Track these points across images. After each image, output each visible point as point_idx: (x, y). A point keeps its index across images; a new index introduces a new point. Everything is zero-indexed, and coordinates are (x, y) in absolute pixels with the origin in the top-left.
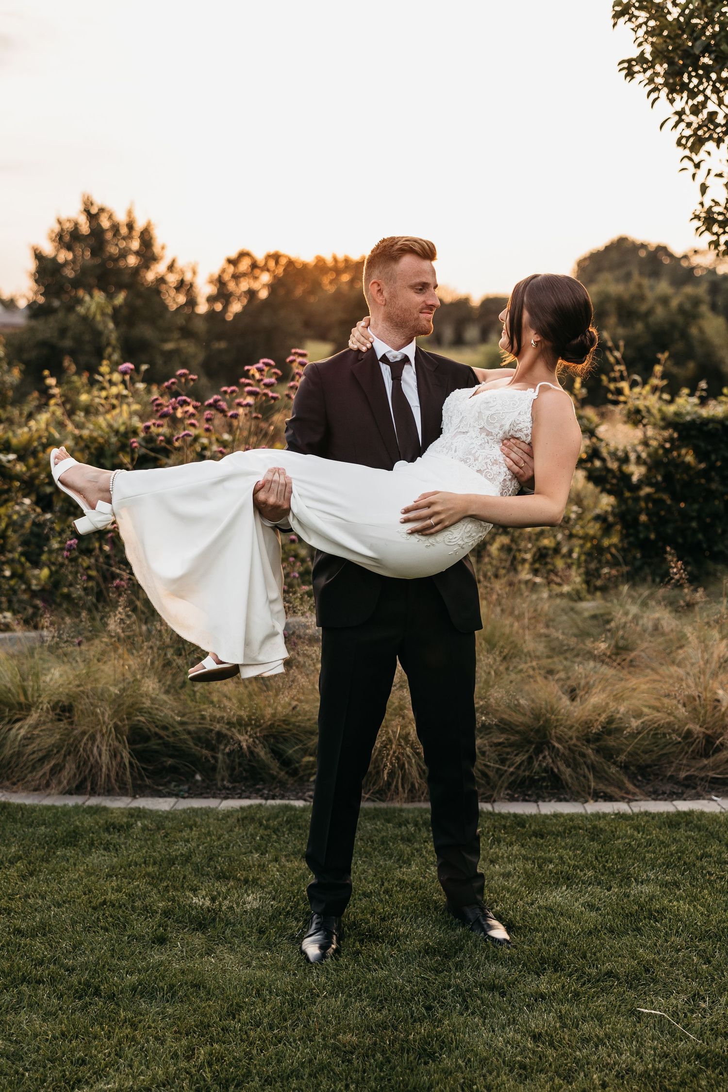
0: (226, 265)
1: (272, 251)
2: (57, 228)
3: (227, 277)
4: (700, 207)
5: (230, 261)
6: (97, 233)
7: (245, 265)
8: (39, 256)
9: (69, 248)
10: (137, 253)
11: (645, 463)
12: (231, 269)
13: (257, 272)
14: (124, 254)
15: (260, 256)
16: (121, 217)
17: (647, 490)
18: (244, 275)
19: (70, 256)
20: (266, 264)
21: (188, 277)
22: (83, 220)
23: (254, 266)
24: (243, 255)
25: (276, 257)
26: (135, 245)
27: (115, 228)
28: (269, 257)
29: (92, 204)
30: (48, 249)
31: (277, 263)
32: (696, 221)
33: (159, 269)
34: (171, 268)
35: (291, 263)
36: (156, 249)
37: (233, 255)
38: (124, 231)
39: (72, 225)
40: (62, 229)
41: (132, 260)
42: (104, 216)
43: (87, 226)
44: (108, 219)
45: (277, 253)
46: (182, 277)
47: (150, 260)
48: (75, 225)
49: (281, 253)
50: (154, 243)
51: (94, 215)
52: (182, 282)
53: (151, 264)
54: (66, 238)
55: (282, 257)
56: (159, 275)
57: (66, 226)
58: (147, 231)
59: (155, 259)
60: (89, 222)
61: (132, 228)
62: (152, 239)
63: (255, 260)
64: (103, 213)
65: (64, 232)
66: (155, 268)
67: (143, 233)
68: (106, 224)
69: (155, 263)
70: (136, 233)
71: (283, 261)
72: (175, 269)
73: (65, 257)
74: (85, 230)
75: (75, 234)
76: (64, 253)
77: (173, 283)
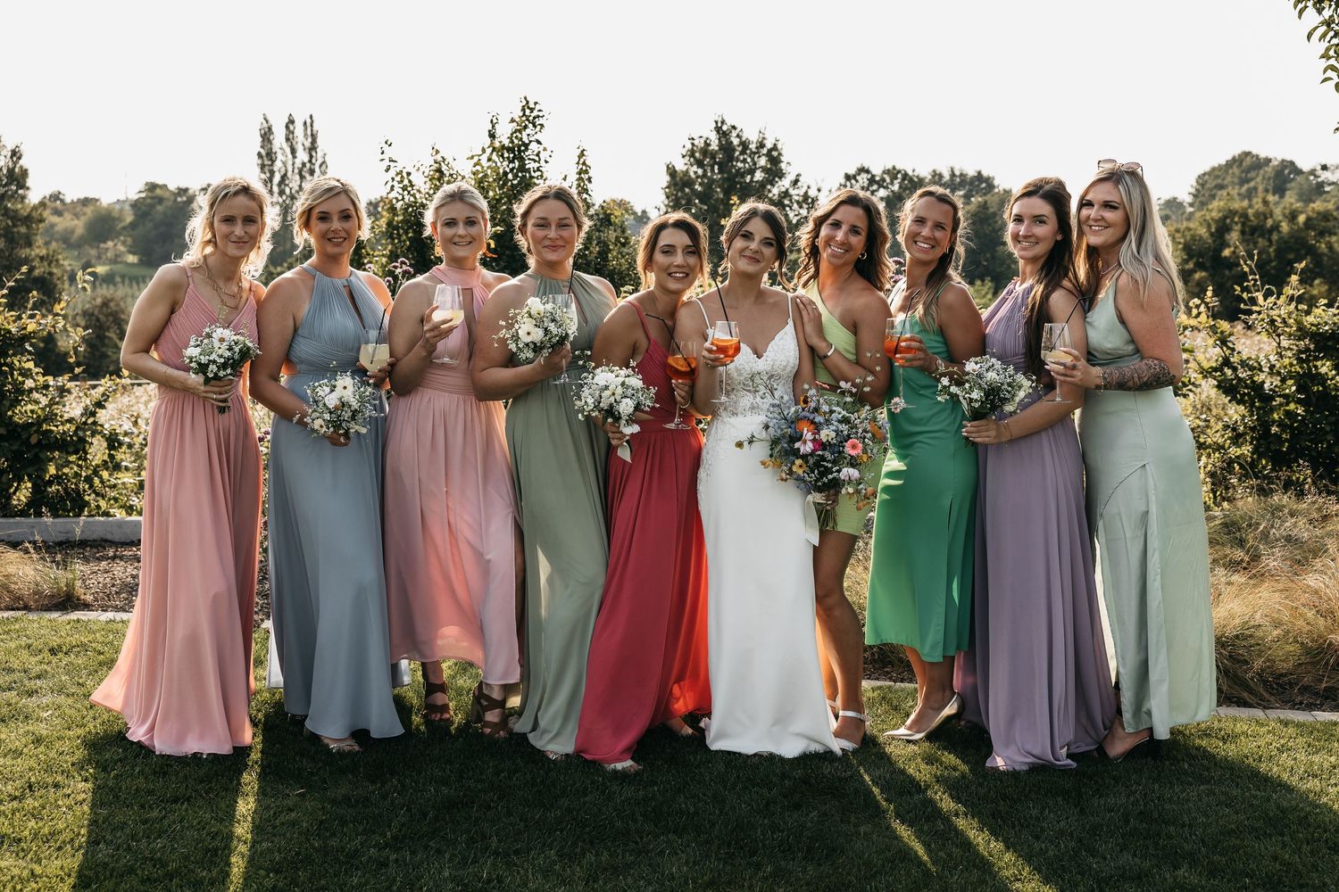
0: (843, 181)
1: (889, 166)
2: (689, 146)
5: (848, 177)
6: (727, 148)
7: (863, 180)
8: (672, 172)
9: (700, 164)
10: (764, 169)
13: (875, 187)
14: (752, 172)
15: (877, 171)
16: (752, 136)
19: (700, 172)
20: (883, 179)
21: (812, 193)
22: (714, 137)
23: (872, 181)
24: (862, 170)
25: (893, 173)
26: (763, 161)
27: (745, 145)
28: (887, 172)
29: (723, 122)
30: (680, 165)
31: (894, 178)
33: (785, 183)
34: (796, 182)
35: (907, 177)
36: (783, 166)
37: (852, 171)
38: (753, 147)
39: (702, 141)
40: (693, 144)
41: (759, 176)
42: (734, 134)
43: (717, 141)
44: (738, 136)
45: (894, 168)
46: (806, 193)
47: (777, 176)
48: (705, 142)
49: (897, 168)
50: (782, 159)
51: (724, 132)
52: (806, 196)
53: (777, 179)
54: (697, 155)
55: (899, 172)
56: (783, 189)
57: (696, 142)
58: (775, 148)
59: (781, 175)
60: (719, 139)
61: (761, 145)
62: (780, 154)
63: (873, 176)
64: (733, 131)
65: (695, 148)
66: (780, 183)
67: (770, 151)
68: (736, 141)
69: (780, 178)
70: (765, 151)
71: (899, 176)
72: (799, 184)
73: (696, 173)
74: (714, 146)
75: (705, 151)
76: (695, 168)
77: (797, 198)
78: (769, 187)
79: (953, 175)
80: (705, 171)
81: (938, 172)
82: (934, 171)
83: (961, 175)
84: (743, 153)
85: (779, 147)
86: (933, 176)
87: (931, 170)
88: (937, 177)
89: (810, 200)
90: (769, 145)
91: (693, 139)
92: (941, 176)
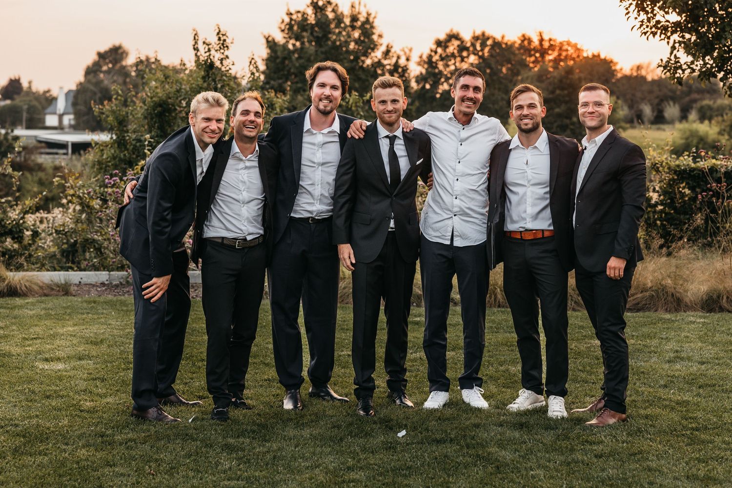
0: (434, 47)
1: (478, 32)
2: (287, 20)
3: (436, 58)
4: (660, 61)
5: (439, 43)
6: (322, 22)
7: (453, 47)
8: (271, 44)
9: (298, 37)
10: (357, 42)
11: (658, 192)
12: (440, 50)
13: (465, 54)
14: (347, 43)
15: (467, 37)
16: (345, 9)
17: (660, 207)
18: (453, 55)
19: (298, 44)
20: (473, 45)
21: (402, 62)
22: (310, 11)
23: (462, 48)
24: (452, 37)
25: (482, 38)
26: (356, 34)
27: (339, 19)
28: (476, 38)
30: (279, 38)
31: (483, 45)
32: (660, 68)
33: (378, 54)
34: (387, 53)
35: (496, 44)
36: (375, 37)
37: (442, 37)
38: (347, 21)
39: (300, 15)
40: (291, 19)
41: (352, 46)
42: (329, 9)
43: (313, 16)
44: (333, 11)
45: (483, 34)
46: (397, 62)
47: (369, 48)
48: (303, 16)
49: (487, 34)
50: (374, 31)
51: (320, 8)
52: (396, 66)
53: (369, 51)
54: (295, 28)
55: (488, 38)
56: (376, 60)
57: (294, 17)
58: (367, 21)
59: (374, 46)
60: (315, 14)
61: (354, 19)
62: (372, 27)
63: (462, 42)
64: (329, 6)
65: (293, 22)
66: (373, 54)
67: (363, 24)
68: (331, 16)
69: (373, 49)
70: (359, 24)
71: (489, 42)
72: (391, 54)
73: (294, 45)
74: (312, 20)
75: (303, 24)
76: (292, 41)
77: (388, 67)
78: (363, 58)
79: (541, 40)
80: (303, 43)
81: (527, 38)
82: (524, 36)
83: (550, 40)
84: (338, 26)
85: (371, 20)
86: (523, 41)
87: (520, 35)
88: (526, 43)
89: (400, 70)
90: (362, 18)
91: (291, 14)
92: (530, 41)
